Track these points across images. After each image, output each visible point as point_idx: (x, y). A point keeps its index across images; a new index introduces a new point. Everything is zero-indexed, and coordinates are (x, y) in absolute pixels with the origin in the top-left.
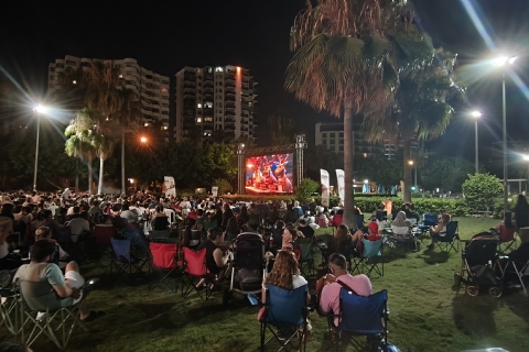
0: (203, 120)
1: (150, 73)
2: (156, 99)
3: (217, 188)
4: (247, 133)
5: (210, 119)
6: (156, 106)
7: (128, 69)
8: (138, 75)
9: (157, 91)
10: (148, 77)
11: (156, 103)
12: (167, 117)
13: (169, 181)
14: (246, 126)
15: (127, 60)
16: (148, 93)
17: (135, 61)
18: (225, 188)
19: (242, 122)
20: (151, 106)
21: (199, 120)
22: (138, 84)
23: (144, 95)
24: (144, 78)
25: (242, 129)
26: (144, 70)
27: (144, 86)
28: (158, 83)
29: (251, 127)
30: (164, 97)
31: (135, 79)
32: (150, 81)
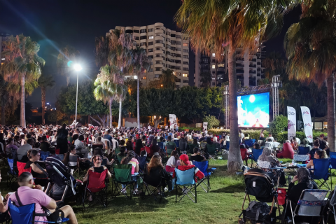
0: (217, 67)
1: (174, 32)
2: (179, 52)
3: (206, 123)
4: (255, 75)
5: (222, 65)
6: (179, 59)
7: (157, 31)
8: (164, 35)
9: (179, 46)
10: (173, 36)
11: (179, 56)
12: (187, 66)
13: (173, 118)
14: (255, 69)
15: (157, 24)
16: (172, 48)
17: (162, 24)
18: (213, 124)
19: (251, 66)
20: (175, 58)
21: (214, 67)
22: (164, 42)
23: (169, 50)
24: (169, 37)
25: (251, 72)
26: (169, 30)
27: (169, 43)
28: (180, 40)
29: (259, 69)
30: (185, 51)
31: (163, 39)
32: (174, 39)
